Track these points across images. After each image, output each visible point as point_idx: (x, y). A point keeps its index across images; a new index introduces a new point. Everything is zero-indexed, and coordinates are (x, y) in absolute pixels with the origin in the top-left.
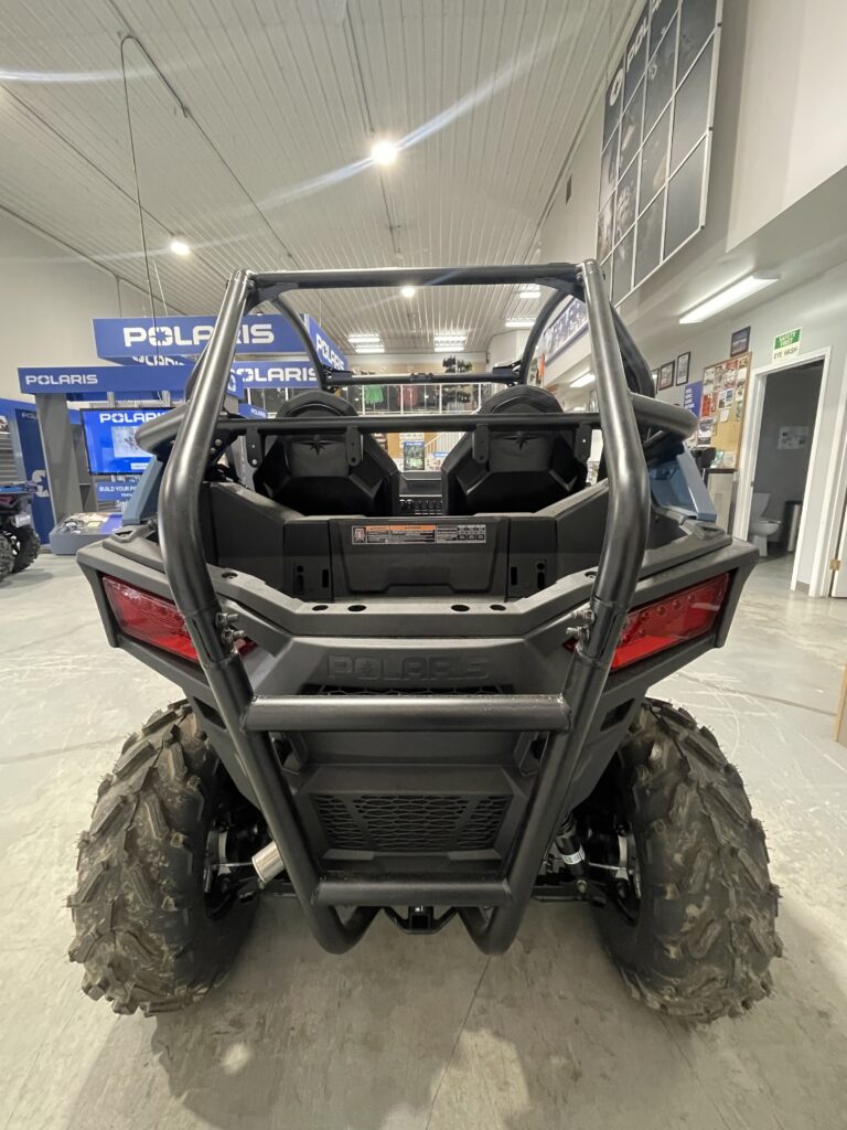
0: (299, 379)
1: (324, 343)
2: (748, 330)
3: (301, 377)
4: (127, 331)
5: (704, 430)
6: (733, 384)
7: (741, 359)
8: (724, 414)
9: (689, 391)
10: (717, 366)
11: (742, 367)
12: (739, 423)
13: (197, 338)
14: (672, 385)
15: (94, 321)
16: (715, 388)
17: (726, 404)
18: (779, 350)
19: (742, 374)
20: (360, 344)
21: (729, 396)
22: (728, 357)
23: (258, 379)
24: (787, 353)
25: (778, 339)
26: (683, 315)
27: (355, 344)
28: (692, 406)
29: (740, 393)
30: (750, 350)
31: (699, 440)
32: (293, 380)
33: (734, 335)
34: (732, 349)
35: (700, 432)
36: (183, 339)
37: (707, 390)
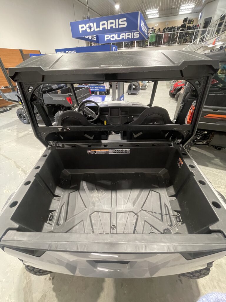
0: (130, 38)
1: (143, 23)
3: (131, 37)
4: (80, 26)
13: (101, 27)
15: (70, 23)
20: (150, 14)
23: (117, 39)
27: (148, 15)
32: (128, 38)
36: (97, 28)
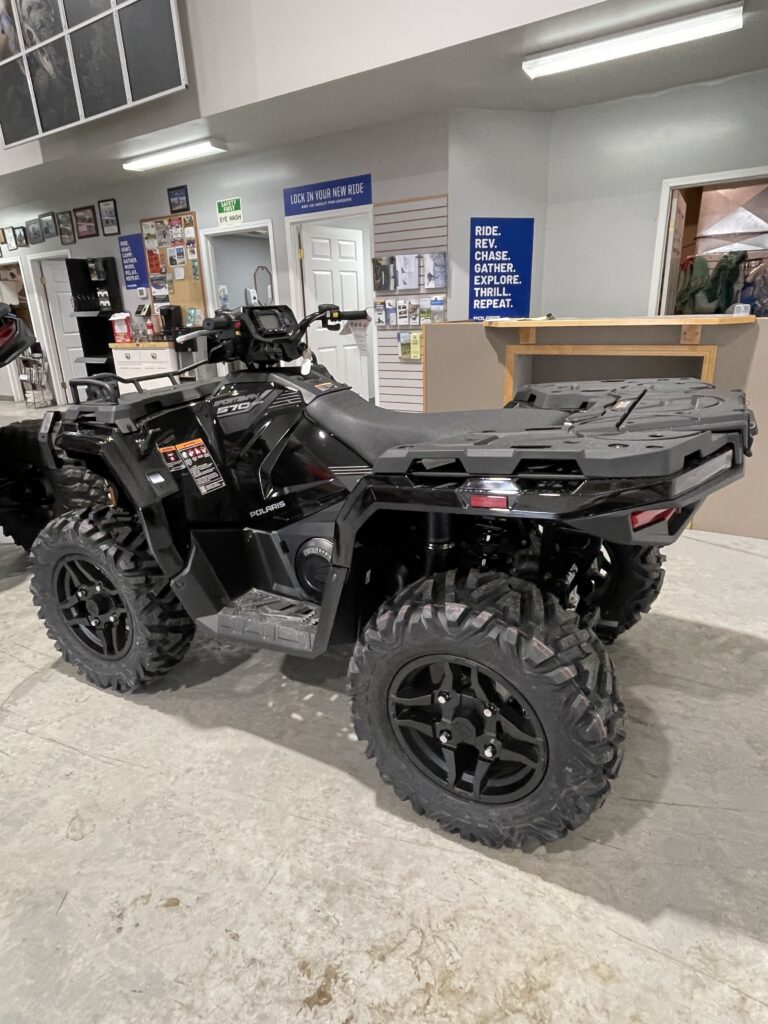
2: (184, 188)
5: (158, 287)
6: (181, 241)
7: (184, 217)
8: (179, 272)
9: (125, 243)
10: (158, 220)
11: (186, 225)
12: (199, 281)
14: (97, 234)
16: (160, 244)
17: (178, 261)
18: (223, 215)
19: (190, 233)
21: (180, 254)
22: (168, 213)
24: (232, 218)
25: (219, 204)
26: (127, 160)
28: (134, 260)
29: (193, 252)
30: (192, 210)
31: (154, 298)
33: (169, 190)
34: (171, 205)
35: (153, 289)
37: (150, 245)
